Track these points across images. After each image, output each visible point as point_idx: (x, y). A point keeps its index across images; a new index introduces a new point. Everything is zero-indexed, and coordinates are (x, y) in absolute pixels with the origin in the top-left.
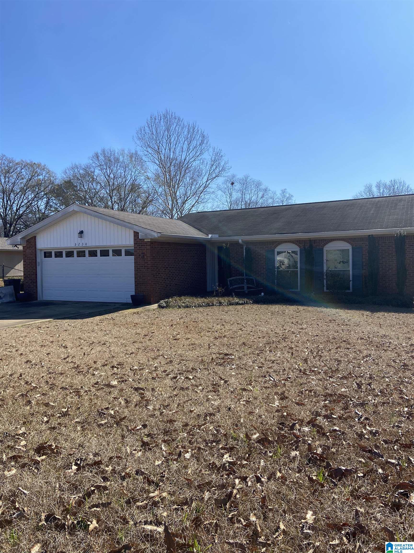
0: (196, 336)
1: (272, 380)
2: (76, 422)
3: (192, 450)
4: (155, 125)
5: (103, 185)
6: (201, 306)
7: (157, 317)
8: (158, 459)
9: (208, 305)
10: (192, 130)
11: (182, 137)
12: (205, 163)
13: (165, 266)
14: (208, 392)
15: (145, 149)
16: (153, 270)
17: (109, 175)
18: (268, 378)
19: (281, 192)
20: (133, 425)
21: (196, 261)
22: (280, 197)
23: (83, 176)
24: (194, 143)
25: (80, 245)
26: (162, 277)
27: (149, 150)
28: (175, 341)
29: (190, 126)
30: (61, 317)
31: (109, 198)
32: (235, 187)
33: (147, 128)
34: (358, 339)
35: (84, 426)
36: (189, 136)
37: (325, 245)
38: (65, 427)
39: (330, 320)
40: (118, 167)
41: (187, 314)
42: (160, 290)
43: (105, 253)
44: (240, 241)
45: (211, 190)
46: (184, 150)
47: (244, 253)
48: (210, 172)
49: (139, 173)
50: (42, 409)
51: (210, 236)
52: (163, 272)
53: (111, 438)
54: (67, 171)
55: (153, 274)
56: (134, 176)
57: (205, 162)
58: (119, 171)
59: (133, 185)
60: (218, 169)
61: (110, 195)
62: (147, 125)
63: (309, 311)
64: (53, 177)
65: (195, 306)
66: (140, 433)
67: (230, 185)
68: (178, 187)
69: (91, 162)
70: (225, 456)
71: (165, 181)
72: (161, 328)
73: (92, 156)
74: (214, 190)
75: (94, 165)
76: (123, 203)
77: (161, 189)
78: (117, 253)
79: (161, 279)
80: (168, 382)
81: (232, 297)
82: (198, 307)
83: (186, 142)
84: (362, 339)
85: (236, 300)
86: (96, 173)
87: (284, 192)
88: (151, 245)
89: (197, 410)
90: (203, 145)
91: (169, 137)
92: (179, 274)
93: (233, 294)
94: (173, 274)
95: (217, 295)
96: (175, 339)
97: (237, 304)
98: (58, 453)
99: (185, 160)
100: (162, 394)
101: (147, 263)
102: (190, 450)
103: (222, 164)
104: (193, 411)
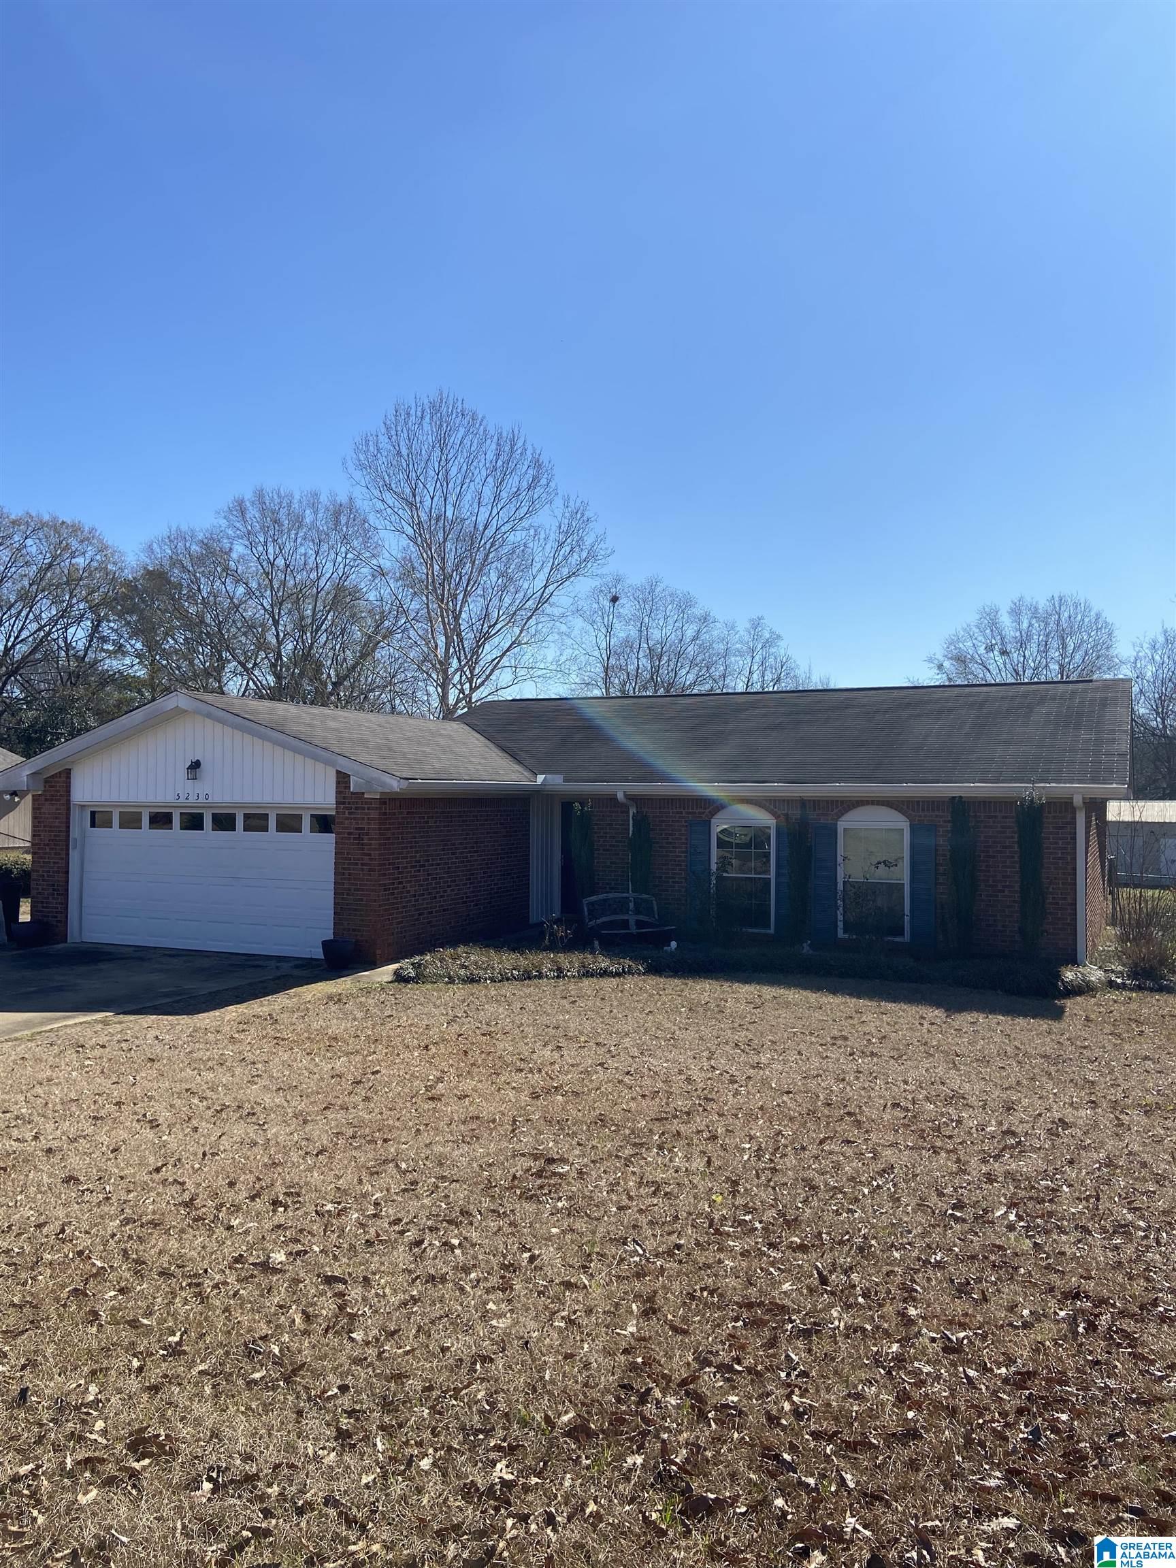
0: (485, 1087)
1: (641, 1252)
2: (199, 1372)
3: (436, 1450)
4: (405, 431)
5: (254, 585)
6: (508, 979)
7: (390, 1016)
8: (367, 1470)
9: (527, 976)
10: (507, 449)
11: (481, 465)
12: (542, 536)
13: (416, 861)
14: (488, 1291)
15: (376, 493)
16: (385, 875)
17: (272, 559)
18: (630, 1247)
19: (748, 626)
20: (320, 1384)
21: (501, 845)
22: (746, 638)
23: (199, 560)
24: (512, 483)
25: (191, 799)
26: (408, 892)
27: (387, 496)
28: (432, 1105)
29: (505, 435)
30: (134, 1007)
31: (271, 621)
32: (621, 610)
33: (383, 439)
34: (885, 1107)
35: (218, 1384)
36: (500, 463)
37: (843, 814)
38: (180, 1384)
39: (834, 1038)
40: (299, 540)
41: (468, 1005)
42: (402, 927)
43: (256, 822)
44: (620, 796)
45: (557, 611)
46: (484, 500)
47: (631, 829)
48: (556, 563)
49: (357, 557)
50: (126, 1335)
51: (540, 779)
52: (411, 877)
53: (274, 1418)
54: (155, 546)
55: (385, 885)
56: (341, 566)
57: (543, 532)
58: (302, 550)
59: (339, 590)
60: (576, 556)
61: (273, 618)
62: (383, 430)
63: (787, 1005)
64: (115, 564)
65: (493, 980)
66: (335, 1405)
67: (606, 603)
68: (464, 601)
69: (224, 523)
70: (499, 1466)
71: (430, 581)
72: (398, 1054)
73: (226, 509)
74: (564, 610)
75: (230, 532)
76: (309, 638)
77: (415, 605)
78: (289, 823)
79: (406, 897)
80: (401, 1256)
81: (593, 952)
82: (500, 981)
83: (490, 479)
84: (896, 1105)
85: (604, 963)
86: (234, 555)
87: (756, 624)
88: (380, 808)
89: (459, 1345)
90: (538, 489)
91: (445, 465)
92: (455, 881)
93: (596, 943)
94: (439, 883)
95: (552, 947)
96: (429, 1099)
97: (605, 973)
98: (174, 1453)
99: (485, 529)
100: (384, 1296)
101: (370, 855)
102: (431, 1451)
103: (589, 540)
104: (448, 1348)
